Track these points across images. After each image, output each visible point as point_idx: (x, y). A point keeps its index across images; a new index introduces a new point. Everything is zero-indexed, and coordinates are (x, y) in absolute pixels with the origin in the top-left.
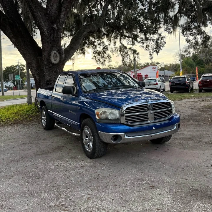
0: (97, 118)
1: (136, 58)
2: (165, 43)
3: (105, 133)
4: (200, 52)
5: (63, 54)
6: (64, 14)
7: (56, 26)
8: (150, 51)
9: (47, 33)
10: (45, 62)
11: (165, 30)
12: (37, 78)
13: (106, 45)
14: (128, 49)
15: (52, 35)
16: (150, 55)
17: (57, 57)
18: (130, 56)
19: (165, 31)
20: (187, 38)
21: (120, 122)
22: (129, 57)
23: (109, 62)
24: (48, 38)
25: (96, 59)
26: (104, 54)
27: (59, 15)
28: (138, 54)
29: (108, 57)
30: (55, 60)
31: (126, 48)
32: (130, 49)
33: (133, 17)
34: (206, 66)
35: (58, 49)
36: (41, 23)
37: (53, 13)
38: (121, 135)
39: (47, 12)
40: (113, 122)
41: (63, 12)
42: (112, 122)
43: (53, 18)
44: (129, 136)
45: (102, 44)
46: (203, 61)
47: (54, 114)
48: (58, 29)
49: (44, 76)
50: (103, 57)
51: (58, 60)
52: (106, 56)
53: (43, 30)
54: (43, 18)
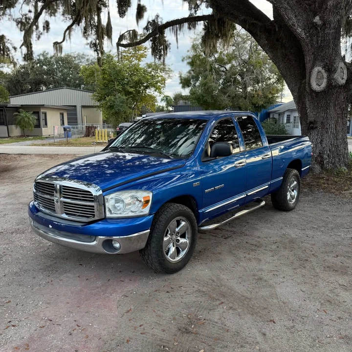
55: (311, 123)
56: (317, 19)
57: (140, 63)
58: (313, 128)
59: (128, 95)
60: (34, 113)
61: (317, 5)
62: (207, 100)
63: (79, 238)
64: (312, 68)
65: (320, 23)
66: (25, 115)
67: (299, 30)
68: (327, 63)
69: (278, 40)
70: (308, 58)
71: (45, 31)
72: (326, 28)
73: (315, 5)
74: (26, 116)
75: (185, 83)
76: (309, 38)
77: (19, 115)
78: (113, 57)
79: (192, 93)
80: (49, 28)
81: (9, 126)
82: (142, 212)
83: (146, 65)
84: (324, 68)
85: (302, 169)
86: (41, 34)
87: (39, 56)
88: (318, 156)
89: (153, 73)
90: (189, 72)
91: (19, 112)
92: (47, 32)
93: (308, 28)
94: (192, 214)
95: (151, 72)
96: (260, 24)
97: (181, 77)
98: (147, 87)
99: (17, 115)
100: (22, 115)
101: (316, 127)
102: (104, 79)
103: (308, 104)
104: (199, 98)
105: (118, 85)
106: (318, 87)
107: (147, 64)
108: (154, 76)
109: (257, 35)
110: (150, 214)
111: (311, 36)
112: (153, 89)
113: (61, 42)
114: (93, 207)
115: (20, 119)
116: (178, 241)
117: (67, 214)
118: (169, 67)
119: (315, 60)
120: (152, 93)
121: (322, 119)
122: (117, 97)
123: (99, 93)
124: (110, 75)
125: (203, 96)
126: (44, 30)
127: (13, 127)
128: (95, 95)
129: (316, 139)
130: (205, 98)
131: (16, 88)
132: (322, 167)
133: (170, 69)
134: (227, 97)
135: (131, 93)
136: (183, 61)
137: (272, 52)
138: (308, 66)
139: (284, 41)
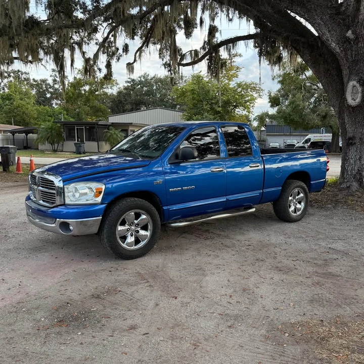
55: (350, 139)
56: (349, 34)
57: (230, 83)
58: (352, 144)
59: (217, 114)
60: (122, 131)
61: (350, 19)
62: (294, 119)
63: (46, 220)
64: (348, 82)
65: (352, 37)
66: (113, 132)
67: (333, 45)
68: (361, 78)
69: (320, 55)
70: (345, 72)
71: (125, 53)
72: (359, 42)
73: (349, 19)
74: (115, 133)
75: (274, 101)
76: (344, 53)
77: (109, 132)
78: (202, 77)
79: (279, 112)
80: (128, 50)
81: (100, 143)
82: (95, 201)
83: (236, 85)
84: (359, 82)
85: (312, 182)
86: (121, 56)
87: (140, 77)
88: (357, 173)
89: (243, 93)
90: (279, 91)
91: (108, 129)
92: (126, 54)
93: (342, 43)
94: (153, 208)
95: (241, 91)
96: (303, 40)
97: (270, 95)
98: (236, 107)
99: (107, 132)
100: (111, 132)
101: (355, 143)
102: (194, 99)
103: (346, 119)
104: (286, 117)
105: (206, 105)
106: (353, 102)
107: (237, 83)
108: (244, 96)
109: (301, 50)
110: (102, 203)
111: (345, 50)
112: (241, 108)
113: (133, 63)
114: (55, 194)
115: (109, 135)
116: (138, 232)
117: (43, 201)
118: (259, 86)
119: (351, 73)
120: (241, 112)
121: (360, 134)
122: (204, 116)
123: (188, 113)
124: (199, 95)
125: (290, 115)
126: (123, 52)
127: (104, 143)
128: (184, 115)
129: (355, 155)
130: (292, 117)
131: (118, 108)
132: (361, 185)
133: (260, 88)
134: (317, 116)
135: (219, 112)
136: (273, 79)
137: (315, 67)
138: (345, 80)
139: (326, 56)
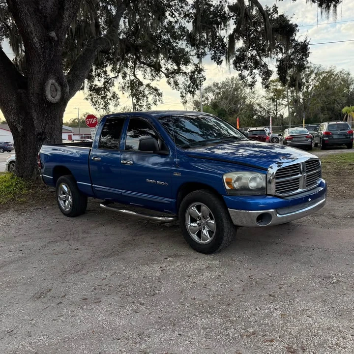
0: (228, 188)
1: (157, 100)
2: (205, 79)
3: (243, 211)
4: (222, 98)
5: (66, 87)
6: (70, 14)
7: (54, 34)
8: (180, 90)
9: (38, 46)
10: (34, 99)
11: (212, 57)
12: (20, 127)
13: (110, 77)
14: (145, 86)
15: (47, 51)
16: (182, 97)
17: (56, 90)
18: (147, 98)
19: (212, 59)
20: (240, 72)
21: (266, 192)
22: (145, 98)
23: (116, 105)
24: (39, 56)
25: (92, 100)
26: (105, 93)
27: (60, 15)
28: (160, 95)
29: (114, 98)
30: (52, 96)
31: (141, 84)
32: (148, 85)
33: (154, 34)
34: (230, 118)
35: (58, 78)
36: (28, 26)
37: (49, 11)
38: (271, 213)
39: (38, 7)
40: (256, 193)
41: (67, 9)
42: (254, 193)
43: (48, 20)
44: (281, 213)
45: (103, 76)
46: (225, 111)
47: (96, 189)
48: (58, 41)
49: (33, 125)
50: (104, 98)
51: (58, 97)
52: (110, 95)
53: (33, 41)
54: (31, 18)
67: (36, 40)
